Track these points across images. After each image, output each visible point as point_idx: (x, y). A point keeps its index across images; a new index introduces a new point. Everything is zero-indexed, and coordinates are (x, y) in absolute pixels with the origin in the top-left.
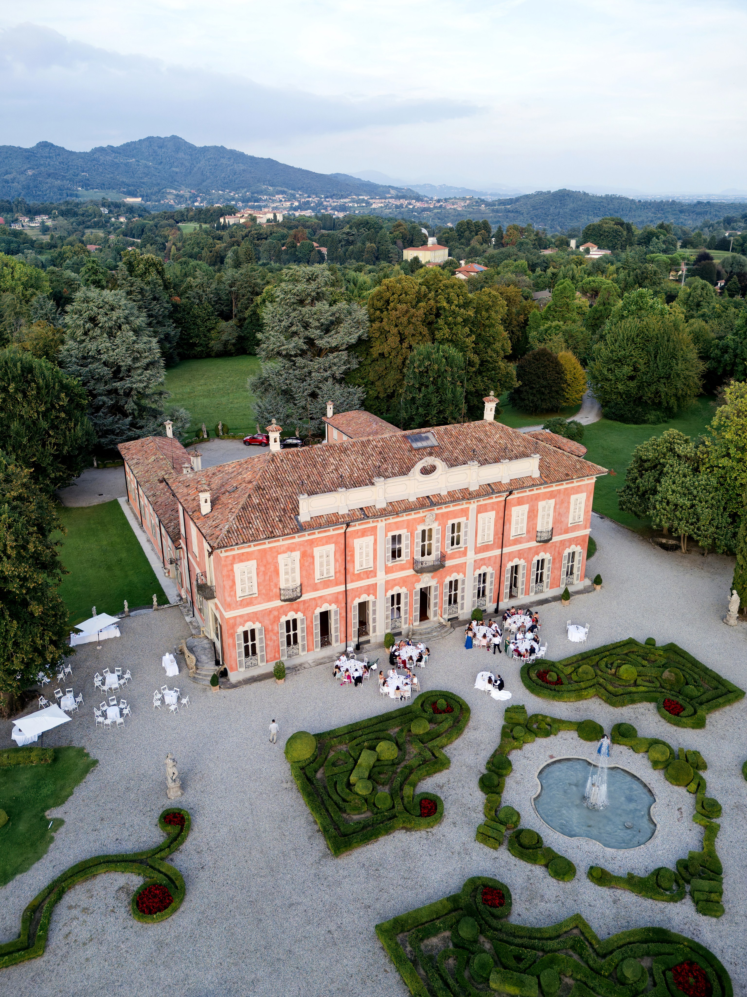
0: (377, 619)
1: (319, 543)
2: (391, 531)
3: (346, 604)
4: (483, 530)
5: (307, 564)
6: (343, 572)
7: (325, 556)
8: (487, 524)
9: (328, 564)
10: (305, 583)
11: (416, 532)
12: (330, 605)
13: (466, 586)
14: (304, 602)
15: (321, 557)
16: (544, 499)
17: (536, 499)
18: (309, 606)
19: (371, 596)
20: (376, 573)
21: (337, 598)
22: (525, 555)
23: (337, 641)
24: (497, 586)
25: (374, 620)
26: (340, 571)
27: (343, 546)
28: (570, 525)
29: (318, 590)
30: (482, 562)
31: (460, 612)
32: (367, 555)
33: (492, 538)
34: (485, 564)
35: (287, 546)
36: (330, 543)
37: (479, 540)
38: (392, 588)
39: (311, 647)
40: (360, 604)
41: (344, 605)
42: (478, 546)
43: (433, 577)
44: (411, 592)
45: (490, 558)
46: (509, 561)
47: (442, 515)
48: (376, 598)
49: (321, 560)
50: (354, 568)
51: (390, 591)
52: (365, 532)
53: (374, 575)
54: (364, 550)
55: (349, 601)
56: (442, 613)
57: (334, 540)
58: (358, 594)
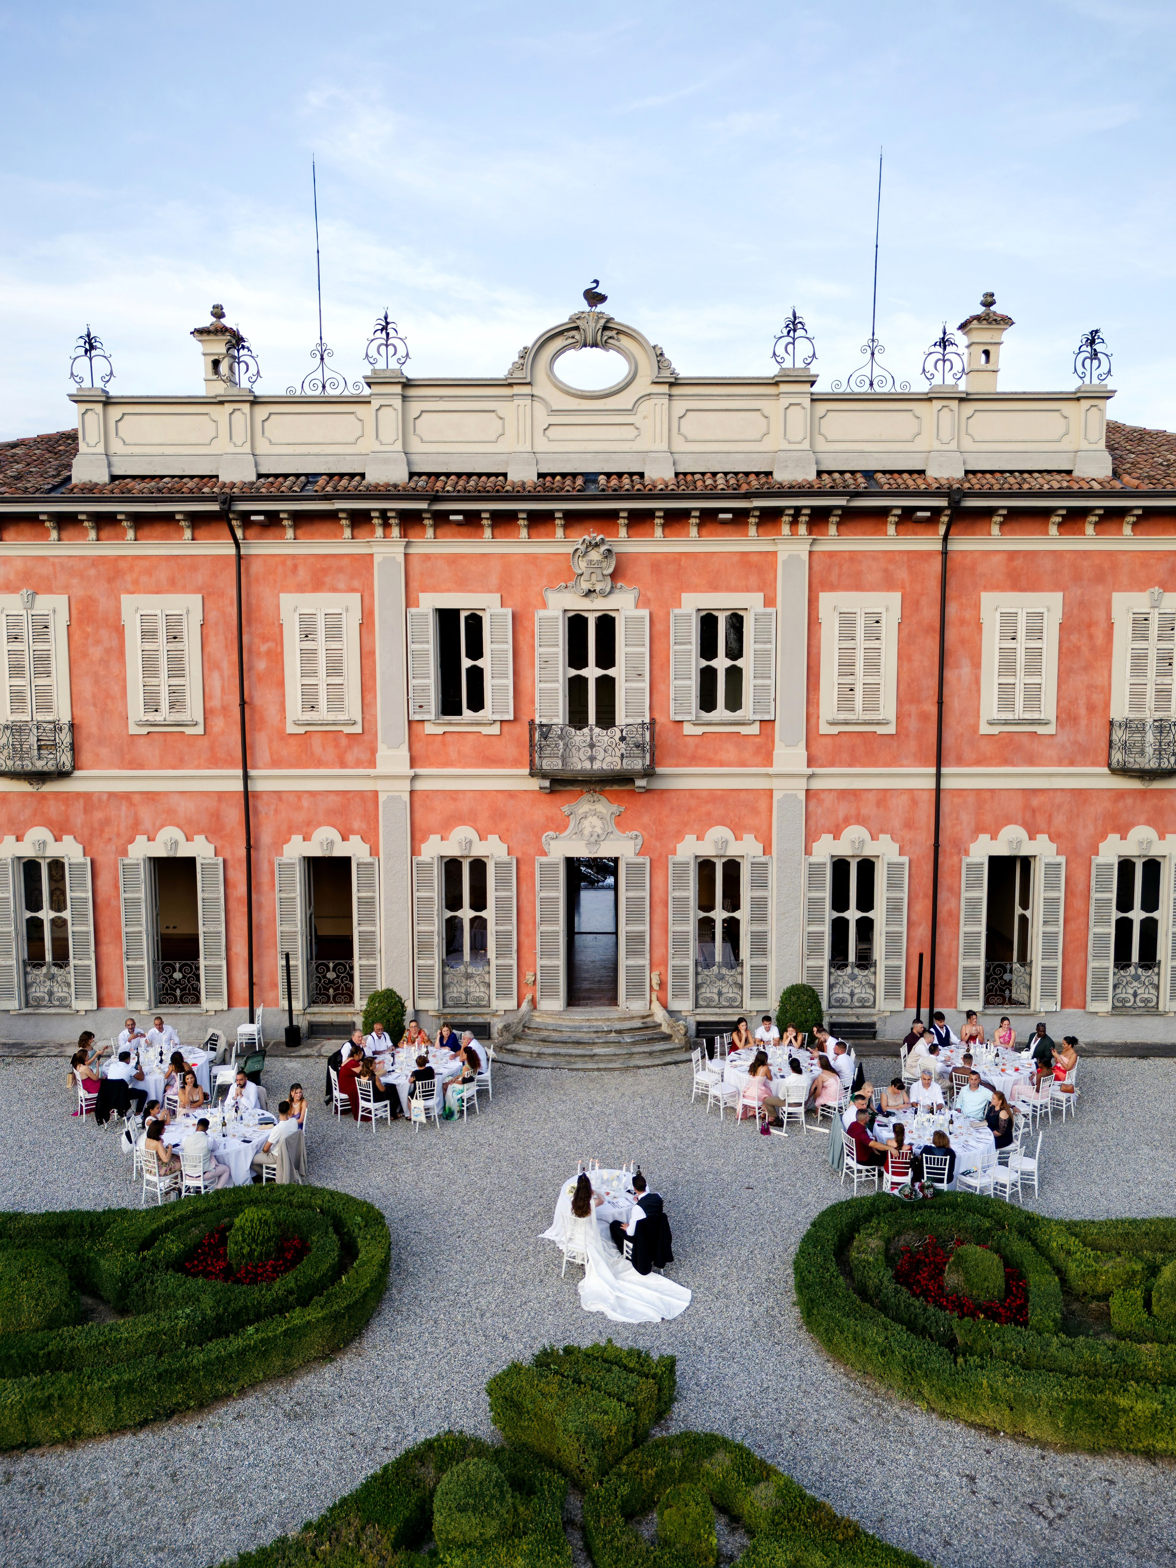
0: (382, 943)
1: (144, 579)
2: (435, 589)
3: (250, 847)
4: (846, 667)
5: (96, 652)
6: (238, 713)
7: (162, 635)
8: (861, 643)
9: (177, 669)
10: (90, 725)
11: (541, 615)
12: (188, 837)
13: (773, 894)
14: (87, 796)
15: (148, 634)
16: (1139, 585)
17: (1100, 577)
18: (107, 821)
19: (354, 838)
20: (373, 751)
21: (216, 816)
22: (1059, 820)
23: (214, 991)
24: (923, 931)
25: (368, 941)
26: (225, 709)
27: (235, 610)
29: (141, 767)
30: (843, 809)
31: (747, 1003)
32: (334, 668)
33: (888, 709)
34: (861, 820)
35: (19, 564)
36: (184, 590)
37: (830, 707)
38: (441, 828)
39: (111, 989)
40: (308, 862)
41: (243, 851)
42: (824, 730)
43: (620, 822)
44: (527, 862)
45: (884, 795)
46: (979, 829)
47: (657, 564)
48: (372, 852)
49: (147, 646)
50: (283, 709)
51: (434, 838)
52: (325, 571)
53: (364, 756)
54: (321, 644)
55: (265, 836)
56: (662, 985)
57: (200, 578)
58: (299, 817)
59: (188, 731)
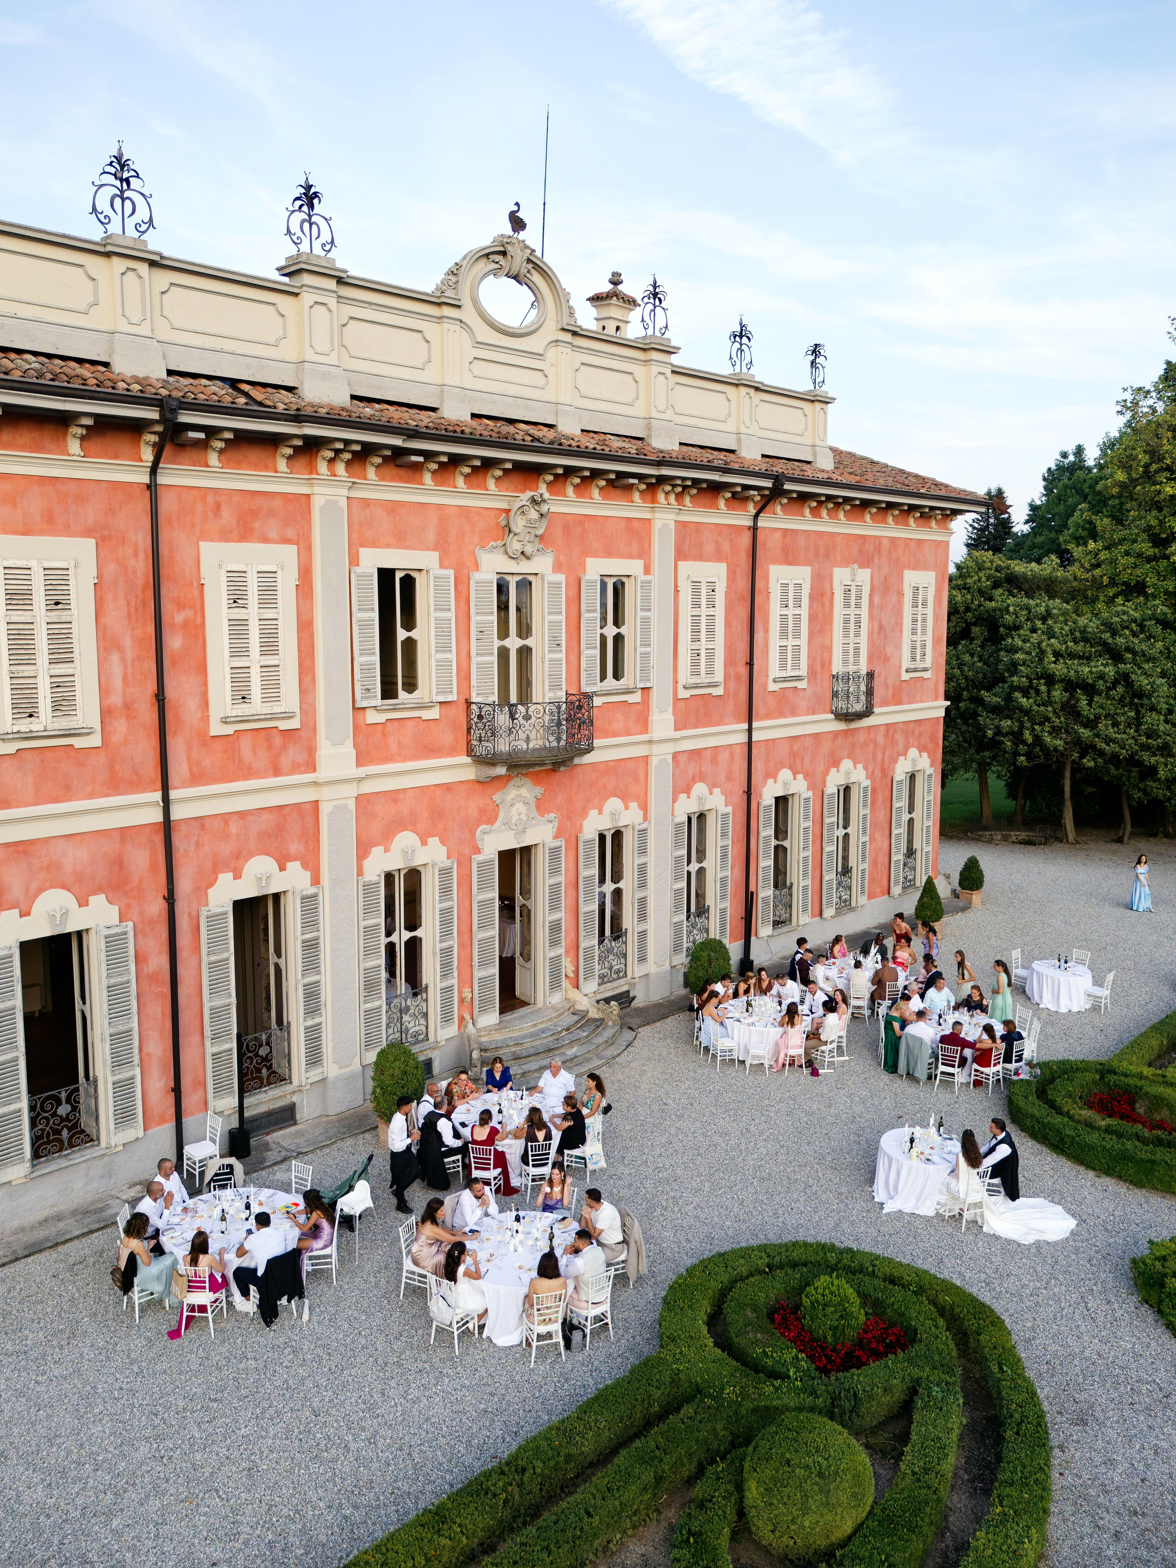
0: (327, 994)
1: (4, 511)
2: (375, 544)
3: (170, 899)
4: (696, 633)
6: (147, 713)
7: (39, 600)
8: (704, 611)
9: (62, 651)
11: (476, 577)
12: (83, 903)
13: (652, 859)
15: (16, 598)
16: (846, 562)
17: (827, 556)
19: (294, 867)
20: (311, 751)
21: (118, 863)
22: (808, 761)
23: (124, 1116)
24: (740, 872)
25: (312, 994)
26: (129, 707)
27: (141, 566)
28: (905, 676)
29: (6, 804)
30: (692, 769)
31: (635, 970)
32: (268, 645)
33: (719, 672)
34: (702, 777)
36: (67, 531)
37: (685, 677)
38: (386, 838)
40: (240, 907)
41: (157, 907)
42: (683, 694)
43: (541, 806)
44: (464, 863)
45: (716, 753)
46: (769, 773)
47: (566, 527)
48: (316, 880)
49: (16, 617)
50: (205, 704)
51: (377, 851)
52: (254, 513)
53: (301, 758)
54: (253, 612)
55: (184, 884)
56: (577, 972)
57: (91, 514)
58: (226, 849)
59: (79, 743)
